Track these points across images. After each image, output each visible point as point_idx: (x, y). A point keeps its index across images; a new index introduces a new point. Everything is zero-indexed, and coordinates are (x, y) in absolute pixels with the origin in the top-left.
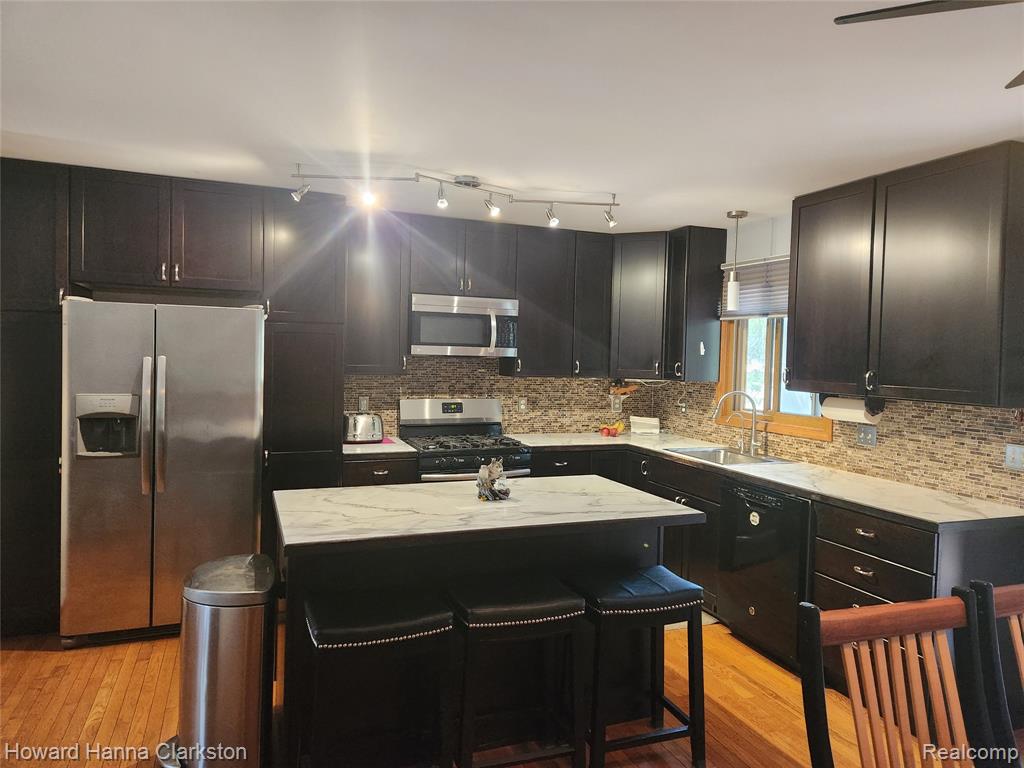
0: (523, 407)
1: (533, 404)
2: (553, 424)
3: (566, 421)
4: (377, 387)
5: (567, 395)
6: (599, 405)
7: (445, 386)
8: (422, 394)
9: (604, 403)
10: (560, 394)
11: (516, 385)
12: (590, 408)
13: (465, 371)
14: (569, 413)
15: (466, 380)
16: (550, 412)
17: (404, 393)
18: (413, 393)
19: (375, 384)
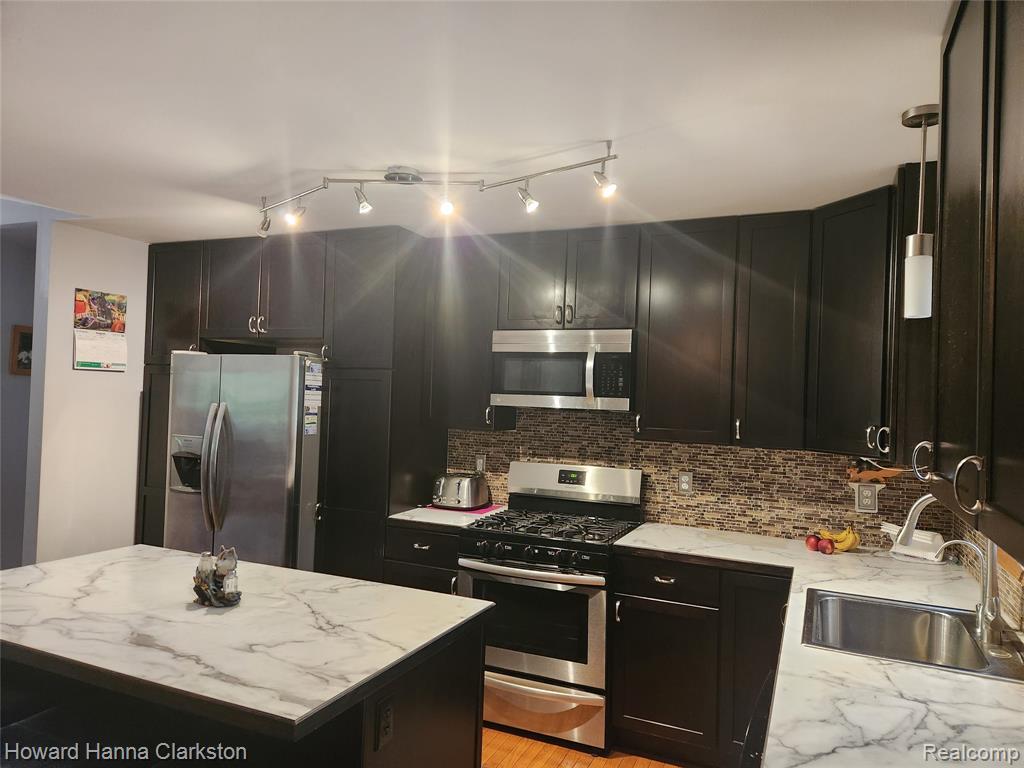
0: (685, 486)
1: (702, 483)
2: (737, 518)
3: (764, 516)
4: (494, 444)
5: (766, 474)
6: (829, 496)
7: (574, 448)
8: (546, 456)
9: (839, 494)
10: (750, 471)
11: (674, 452)
12: (808, 500)
13: (600, 430)
14: (767, 504)
15: (602, 442)
16: (734, 499)
17: (525, 454)
18: (534, 455)
19: (494, 440)
